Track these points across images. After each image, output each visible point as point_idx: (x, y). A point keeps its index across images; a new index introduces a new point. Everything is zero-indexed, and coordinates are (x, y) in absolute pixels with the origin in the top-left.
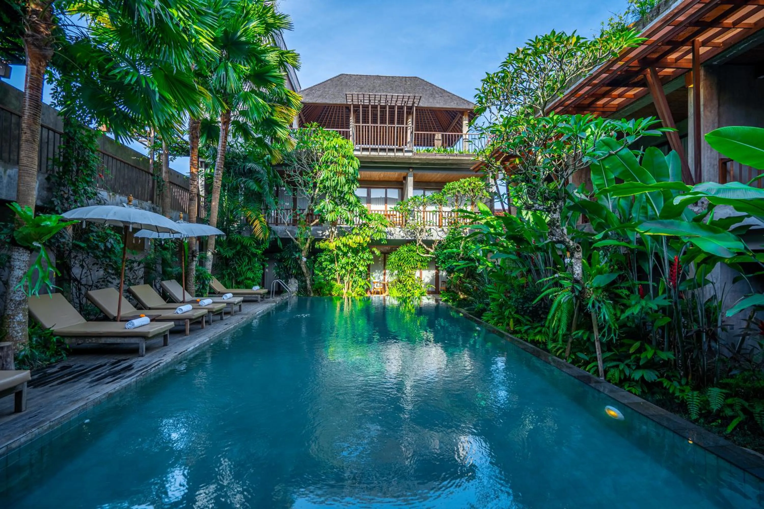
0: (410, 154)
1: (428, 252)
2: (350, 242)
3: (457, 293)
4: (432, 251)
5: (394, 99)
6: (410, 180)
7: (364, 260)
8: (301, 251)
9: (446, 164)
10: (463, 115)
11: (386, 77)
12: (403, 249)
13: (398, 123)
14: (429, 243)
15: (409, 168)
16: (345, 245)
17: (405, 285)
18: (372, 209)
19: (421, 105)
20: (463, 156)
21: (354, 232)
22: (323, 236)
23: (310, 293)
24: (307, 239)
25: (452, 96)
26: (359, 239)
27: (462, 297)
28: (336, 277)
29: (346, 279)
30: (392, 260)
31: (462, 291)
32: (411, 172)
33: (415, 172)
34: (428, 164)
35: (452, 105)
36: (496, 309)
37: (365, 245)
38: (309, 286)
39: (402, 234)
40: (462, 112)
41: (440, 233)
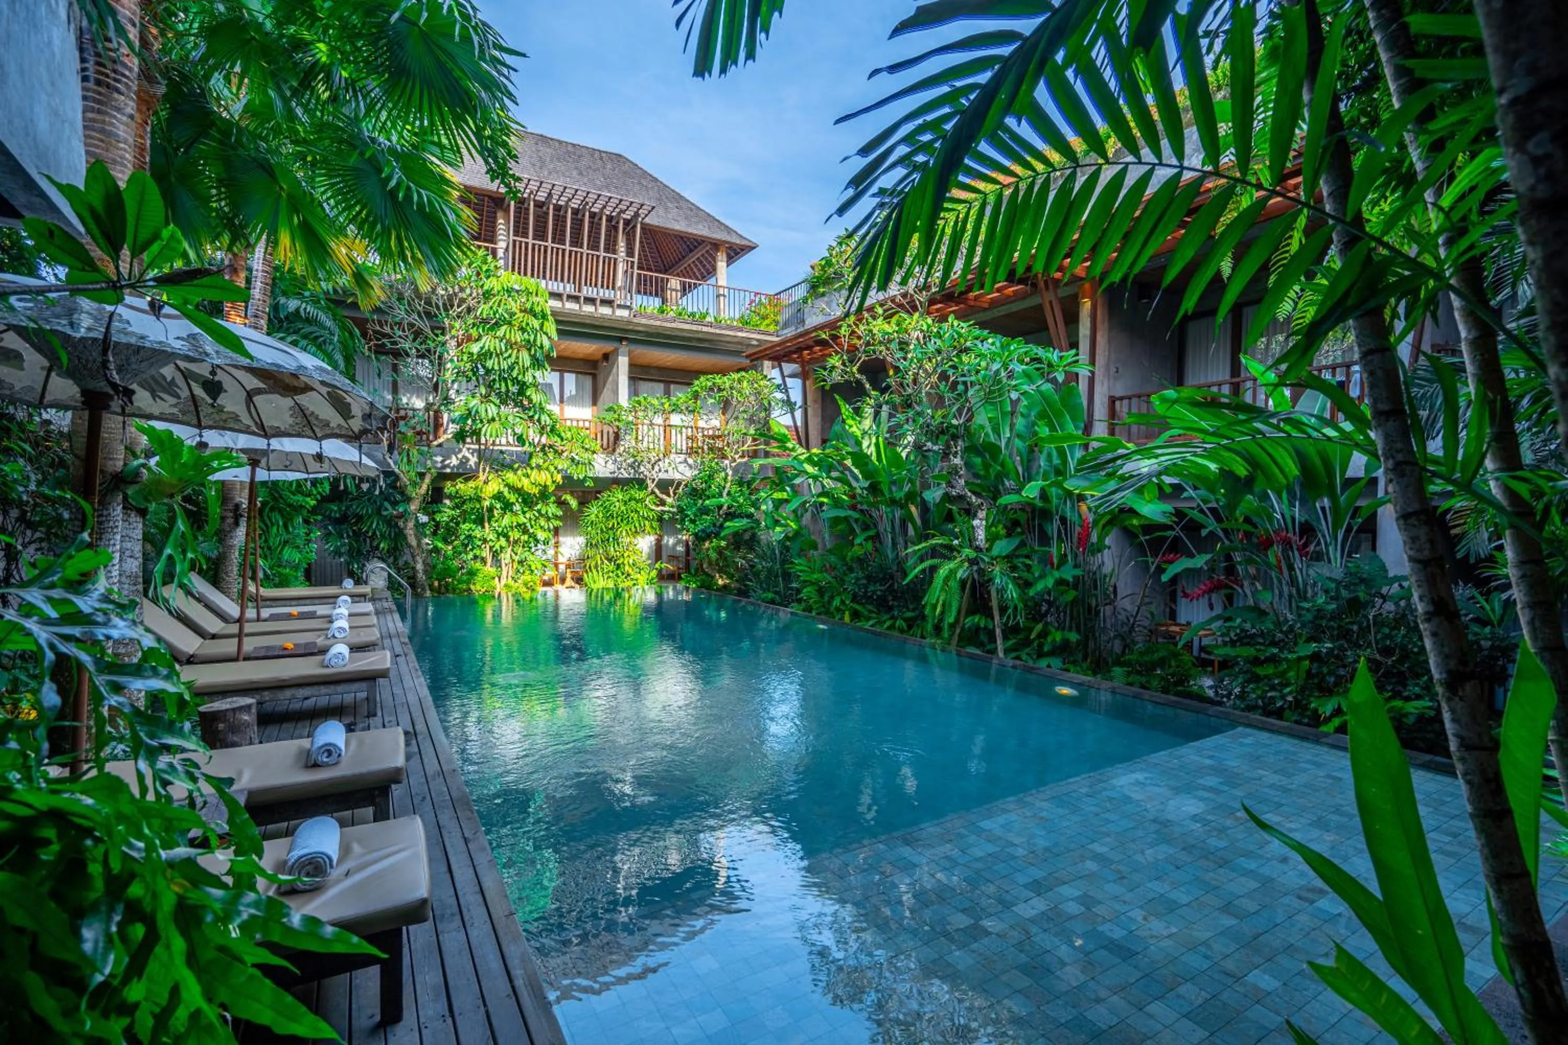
0: (624, 313)
1: (663, 503)
2: (525, 484)
3: (713, 577)
4: (669, 500)
5: (601, 202)
6: (623, 362)
7: (548, 519)
8: (408, 500)
9: (690, 339)
10: (717, 250)
11: (560, 142)
12: (617, 496)
13: (607, 250)
14: (664, 486)
15: (620, 340)
16: (512, 488)
17: (618, 567)
18: (567, 416)
19: (647, 220)
20: (721, 328)
21: (534, 462)
22: (444, 467)
23: (423, 589)
24: (422, 475)
25: (695, 211)
26: (543, 478)
27: (720, 582)
28: (486, 553)
29: (506, 557)
30: (593, 517)
31: (721, 571)
32: (624, 348)
33: (633, 347)
34: (658, 335)
35: (700, 230)
36: (815, 597)
37: (551, 489)
38: (421, 576)
39: (611, 467)
40: (716, 245)
41: (681, 468)
